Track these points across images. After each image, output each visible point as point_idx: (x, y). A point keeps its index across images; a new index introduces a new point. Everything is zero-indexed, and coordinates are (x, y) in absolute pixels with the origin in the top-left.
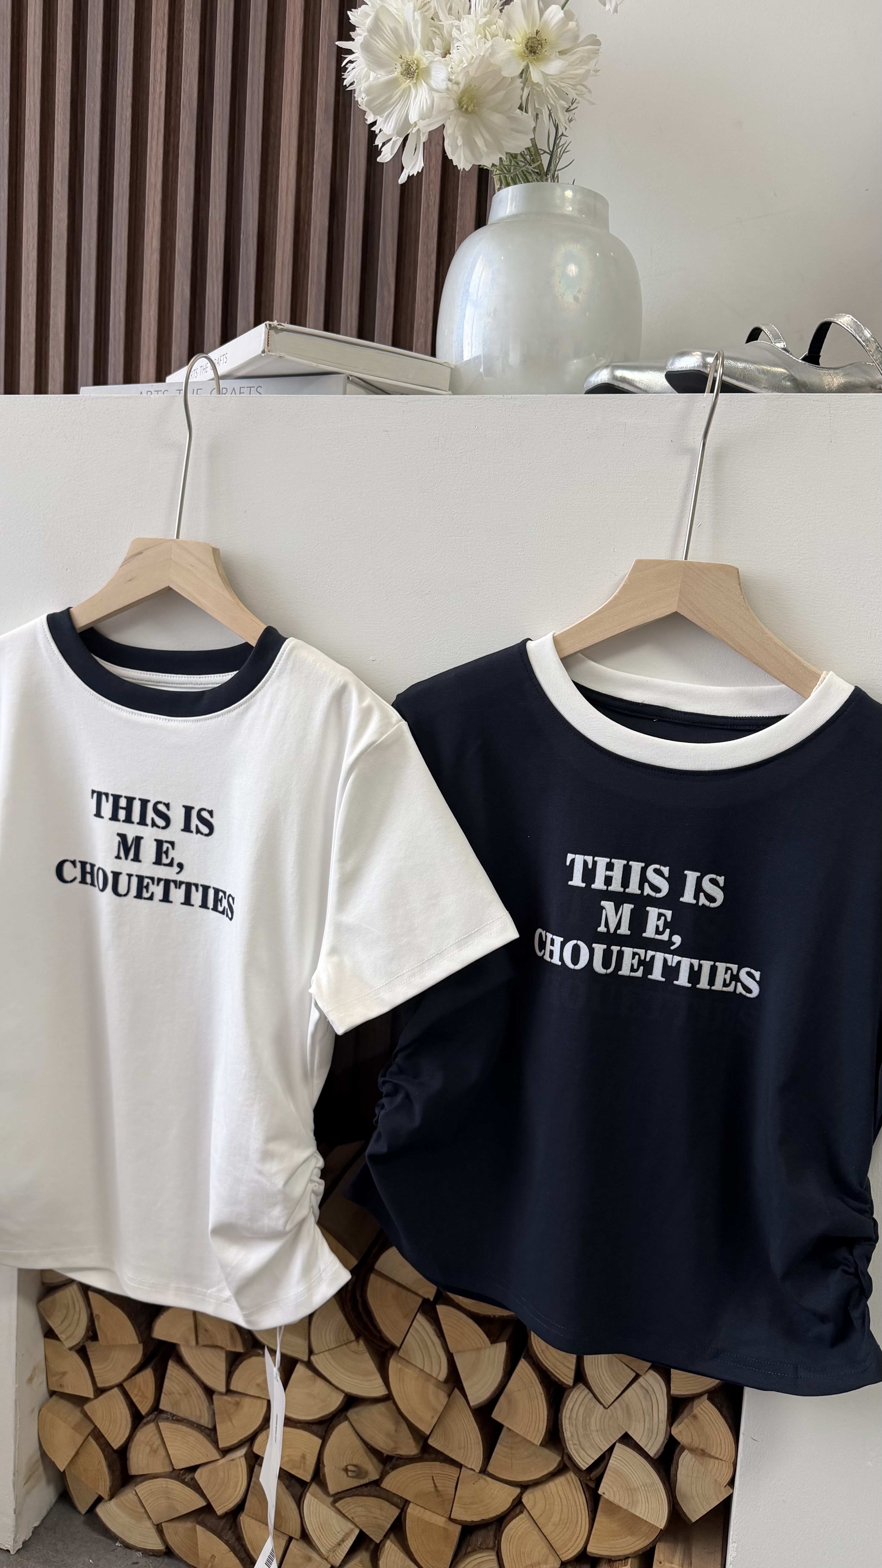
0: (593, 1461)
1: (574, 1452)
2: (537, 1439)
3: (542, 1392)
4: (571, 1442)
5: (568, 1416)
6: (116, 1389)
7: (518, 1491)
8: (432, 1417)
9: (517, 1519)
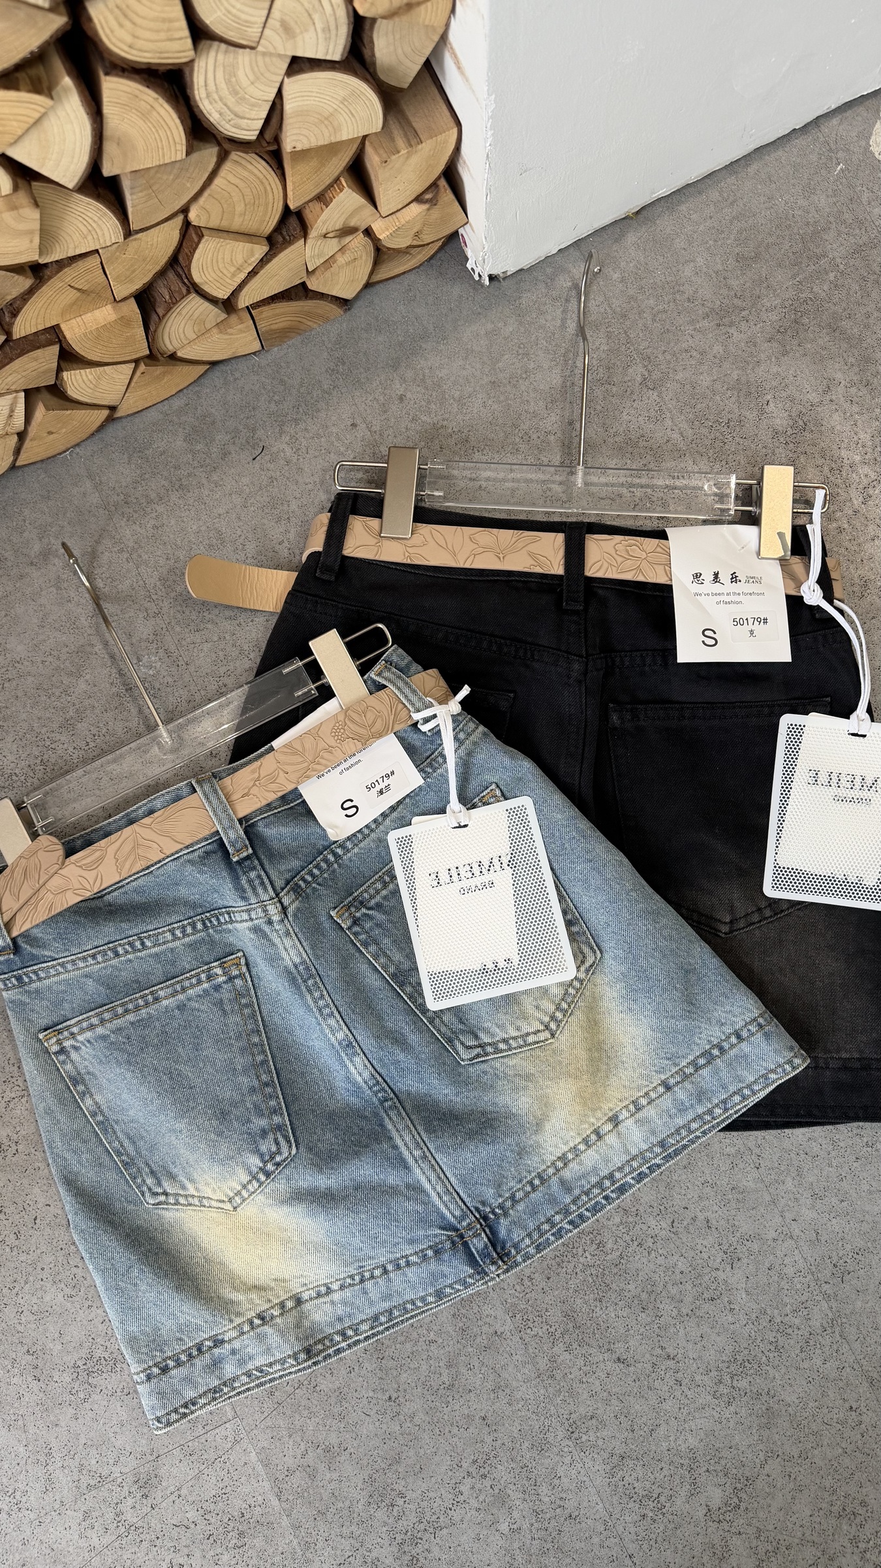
0: (262, 121)
1: (234, 130)
2: (179, 153)
3: (156, 95)
4: (223, 123)
5: (203, 95)
8: (31, 241)
9: (201, 246)
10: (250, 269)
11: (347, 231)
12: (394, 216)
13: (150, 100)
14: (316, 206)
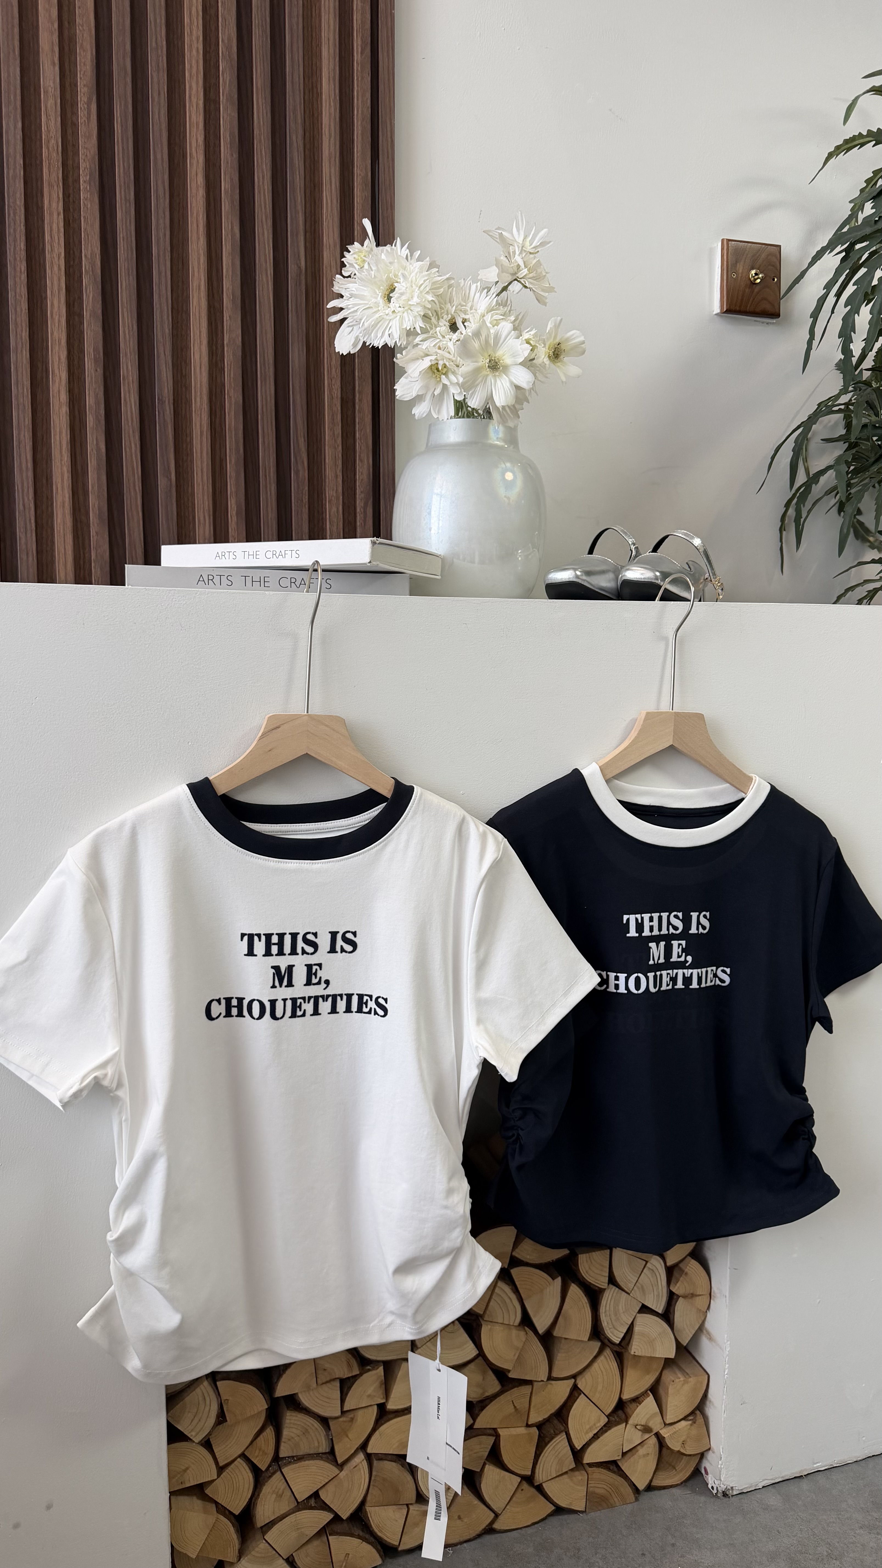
0: (623, 1335)
1: (611, 1334)
2: (585, 1338)
3: (587, 1301)
4: (607, 1329)
5: (604, 1311)
6: (239, 1459)
7: (573, 1380)
8: (515, 1355)
9: (578, 1400)
10: (595, 1432)
11: (646, 1429)
12: (672, 1427)
13: (584, 1302)
14: (634, 1405)
